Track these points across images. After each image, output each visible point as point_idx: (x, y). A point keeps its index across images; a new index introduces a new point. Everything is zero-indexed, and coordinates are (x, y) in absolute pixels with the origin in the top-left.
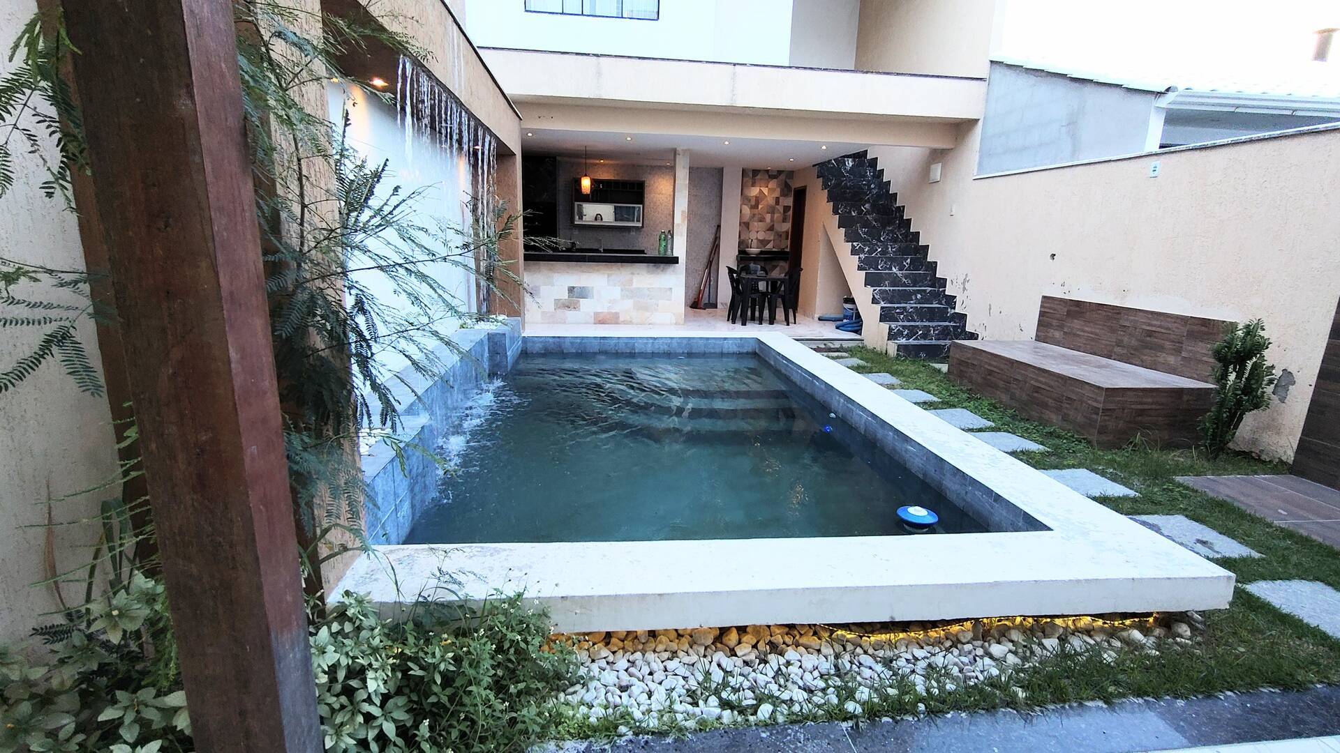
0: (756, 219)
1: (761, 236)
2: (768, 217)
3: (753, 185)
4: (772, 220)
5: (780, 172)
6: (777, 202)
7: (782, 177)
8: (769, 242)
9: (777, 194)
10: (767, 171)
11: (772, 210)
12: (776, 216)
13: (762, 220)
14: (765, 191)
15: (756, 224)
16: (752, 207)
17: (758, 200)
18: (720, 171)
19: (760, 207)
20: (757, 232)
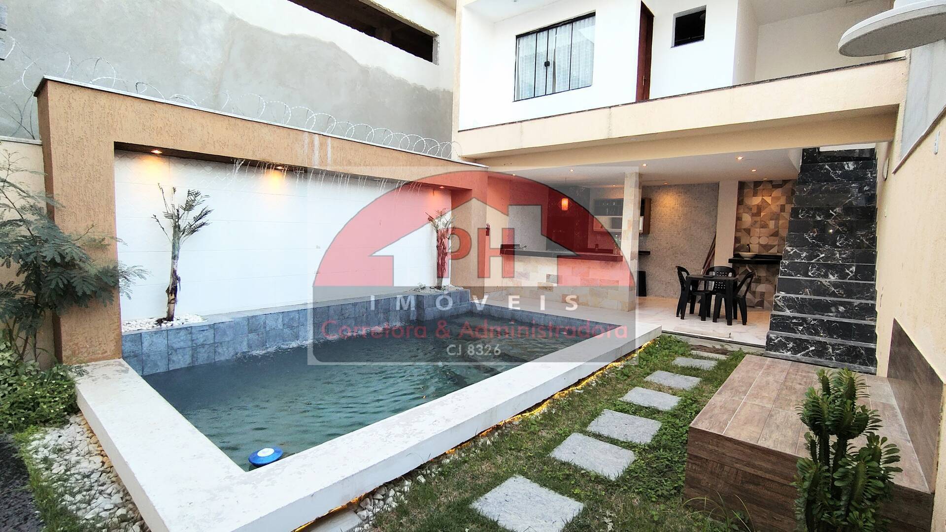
0: (758, 225)
1: (763, 241)
2: (772, 224)
3: (755, 195)
4: (777, 226)
5: (785, 182)
6: (783, 208)
7: (789, 186)
8: (772, 247)
9: (782, 201)
10: (771, 182)
11: (776, 217)
12: (781, 222)
13: (764, 226)
14: (768, 200)
15: (758, 230)
16: (753, 215)
17: (759, 209)
18: (717, 185)
19: (762, 214)
20: (759, 237)
